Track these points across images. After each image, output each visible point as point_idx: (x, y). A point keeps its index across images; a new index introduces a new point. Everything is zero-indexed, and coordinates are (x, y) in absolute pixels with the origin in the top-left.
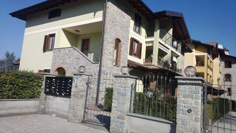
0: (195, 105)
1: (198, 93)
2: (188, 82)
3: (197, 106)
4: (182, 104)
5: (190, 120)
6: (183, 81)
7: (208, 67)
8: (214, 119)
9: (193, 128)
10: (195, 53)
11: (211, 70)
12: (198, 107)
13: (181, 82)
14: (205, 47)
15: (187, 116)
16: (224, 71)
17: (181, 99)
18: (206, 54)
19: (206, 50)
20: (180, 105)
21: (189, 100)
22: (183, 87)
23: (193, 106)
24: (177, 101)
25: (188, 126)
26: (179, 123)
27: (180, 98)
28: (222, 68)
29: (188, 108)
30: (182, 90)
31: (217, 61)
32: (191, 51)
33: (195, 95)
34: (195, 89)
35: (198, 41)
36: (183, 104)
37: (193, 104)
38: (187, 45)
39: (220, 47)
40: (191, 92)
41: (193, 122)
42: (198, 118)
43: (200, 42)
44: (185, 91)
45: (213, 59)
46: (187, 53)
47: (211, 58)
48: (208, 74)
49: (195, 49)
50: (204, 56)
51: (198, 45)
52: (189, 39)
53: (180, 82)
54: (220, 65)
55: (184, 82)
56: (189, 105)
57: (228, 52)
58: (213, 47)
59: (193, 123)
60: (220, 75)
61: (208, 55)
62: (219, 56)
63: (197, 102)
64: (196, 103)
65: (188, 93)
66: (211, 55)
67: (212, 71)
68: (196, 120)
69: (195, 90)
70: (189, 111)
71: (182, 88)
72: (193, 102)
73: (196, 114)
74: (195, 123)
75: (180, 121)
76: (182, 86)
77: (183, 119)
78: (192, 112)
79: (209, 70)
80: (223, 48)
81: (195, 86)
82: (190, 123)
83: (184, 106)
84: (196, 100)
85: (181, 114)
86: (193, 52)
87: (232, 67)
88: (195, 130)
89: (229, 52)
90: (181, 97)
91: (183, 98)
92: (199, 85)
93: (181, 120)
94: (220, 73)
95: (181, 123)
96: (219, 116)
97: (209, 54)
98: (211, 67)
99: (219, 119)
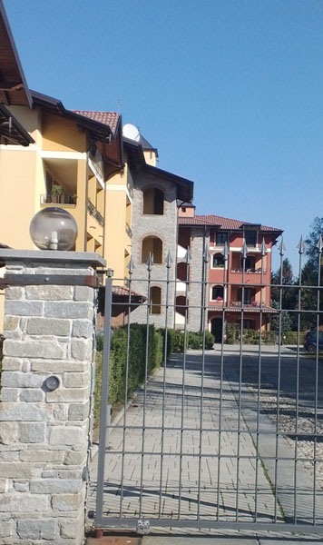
0: (72, 361)
1: (85, 315)
2: (48, 271)
3: (79, 362)
4: (21, 361)
5: (52, 420)
6: (28, 269)
7: (90, 208)
8: (117, 401)
9: (61, 448)
10: (44, 148)
11: (100, 219)
12: (82, 365)
13: (20, 272)
14: (79, 126)
15: (43, 404)
16: (139, 224)
17: (20, 342)
18: (82, 157)
19: (83, 139)
20: (15, 368)
21: (48, 341)
22: (29, 294)
23: (63, 366)
24: (4, 352)
25: (45, 443)
26: (11, 439)
27: (16, 336)
28: (134, 213)
29: (47, 374)
30: (24, 305)
31: (119, 185)
32: (26, 141)
33: (71, 320)
34: (74, 299)
35: (54, 100)
36: (27, 360)
37: (65, 357)
38: (11, 109)
39: (130, 133)
40: (58, 310)
41: (64, 423)
42: (83, 406)
43: (60, 105)
44: (37, 308)
45: (106, 179)
46: (9, 147)
47: (100, 172)
48: (88, 238)
49: (43, 133)
50: (73, 165)
51: (52, 116)
52: (18, 87)
53: (17, 272)
54: (128, 205)
55: (32, 271)
56: (50, 361)
57: (154, 153)
58: (106, 129)
59: (62, 430)
60: (129, 241)
61: (90, 161)
62: (126, 168)
63: (81, 347)
64: (76, 352)
65: (46, 315)
66: (100, 163)
67: (104, 226)
68: (75, 414)
69: (72, 304)
70: (51, 385)
71: (24, 296)
72: (64, 348)
73: (74, 394)
74: (70, 428)
75: (14, 429)
76: (23, 289)
77: (27, 418)
78: (61, 387)
79: (92, 221)
80: (138, 140)
81: (72, 288)
82: (54, 428)
83: (29, 368)
84: (76, 339)
85: (18, 399)
86: (33, 142)
87: (165, 212)
88: (68, 453)
89: (157, 156)
90: (21, 333)
91: (27, 337)
92: (86, 281)
93: (17, 426)
94: (129, 232)
95: (16, 435)
96: (129, 389)
97: (93, 156)
98: (100, 209)
99: (129, 398)
